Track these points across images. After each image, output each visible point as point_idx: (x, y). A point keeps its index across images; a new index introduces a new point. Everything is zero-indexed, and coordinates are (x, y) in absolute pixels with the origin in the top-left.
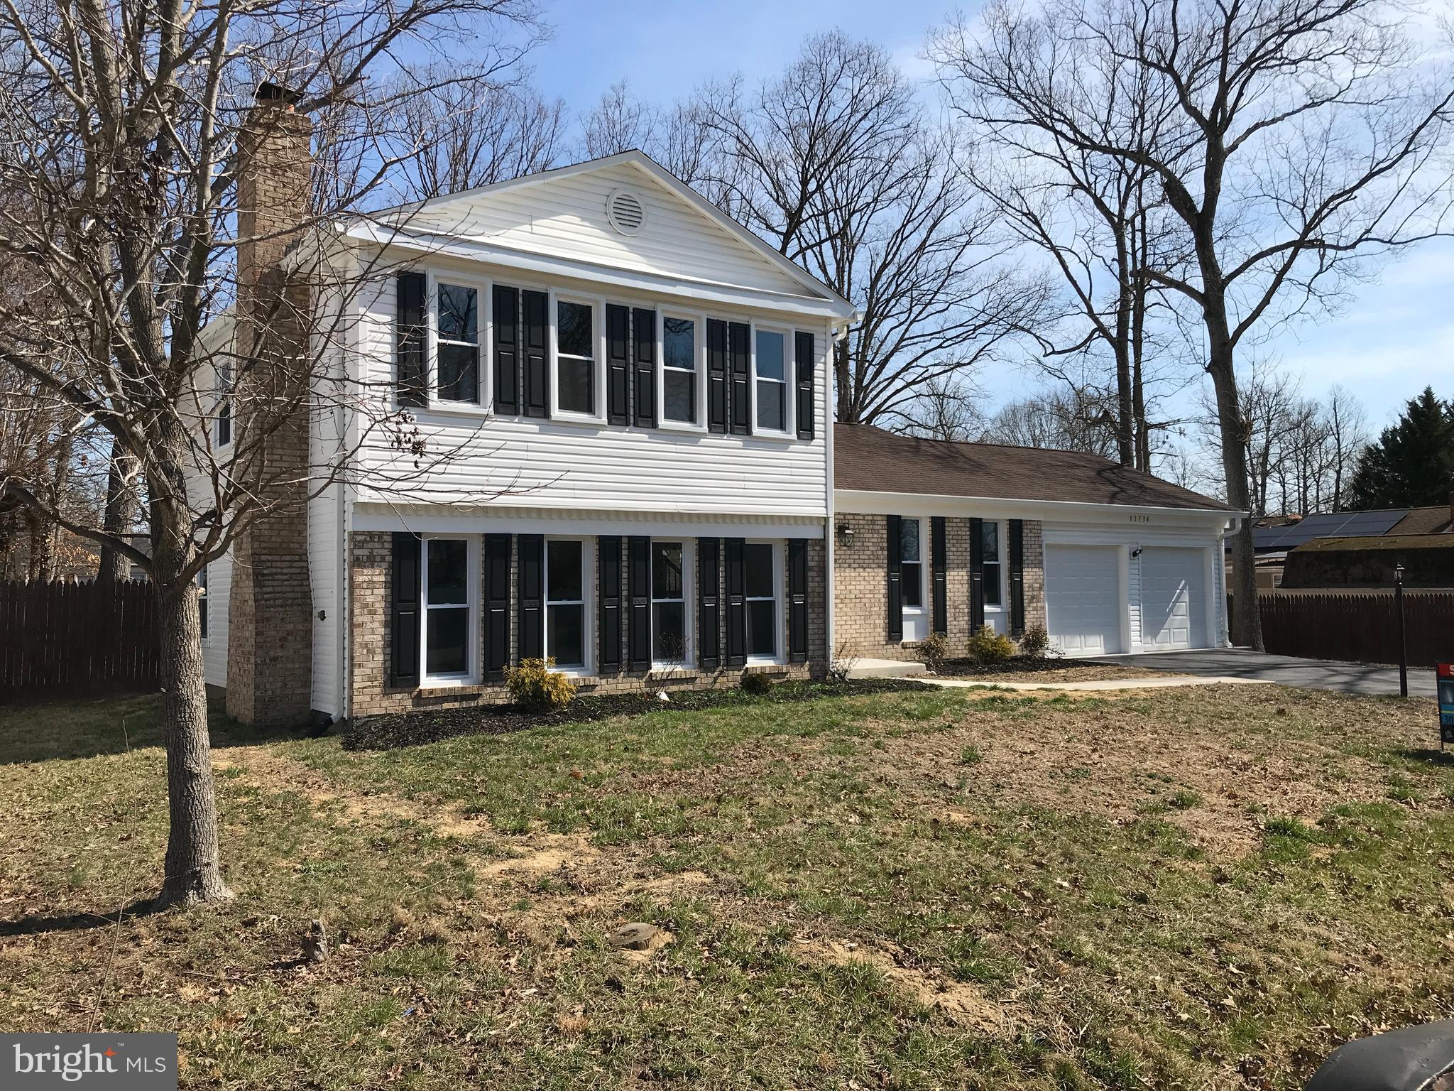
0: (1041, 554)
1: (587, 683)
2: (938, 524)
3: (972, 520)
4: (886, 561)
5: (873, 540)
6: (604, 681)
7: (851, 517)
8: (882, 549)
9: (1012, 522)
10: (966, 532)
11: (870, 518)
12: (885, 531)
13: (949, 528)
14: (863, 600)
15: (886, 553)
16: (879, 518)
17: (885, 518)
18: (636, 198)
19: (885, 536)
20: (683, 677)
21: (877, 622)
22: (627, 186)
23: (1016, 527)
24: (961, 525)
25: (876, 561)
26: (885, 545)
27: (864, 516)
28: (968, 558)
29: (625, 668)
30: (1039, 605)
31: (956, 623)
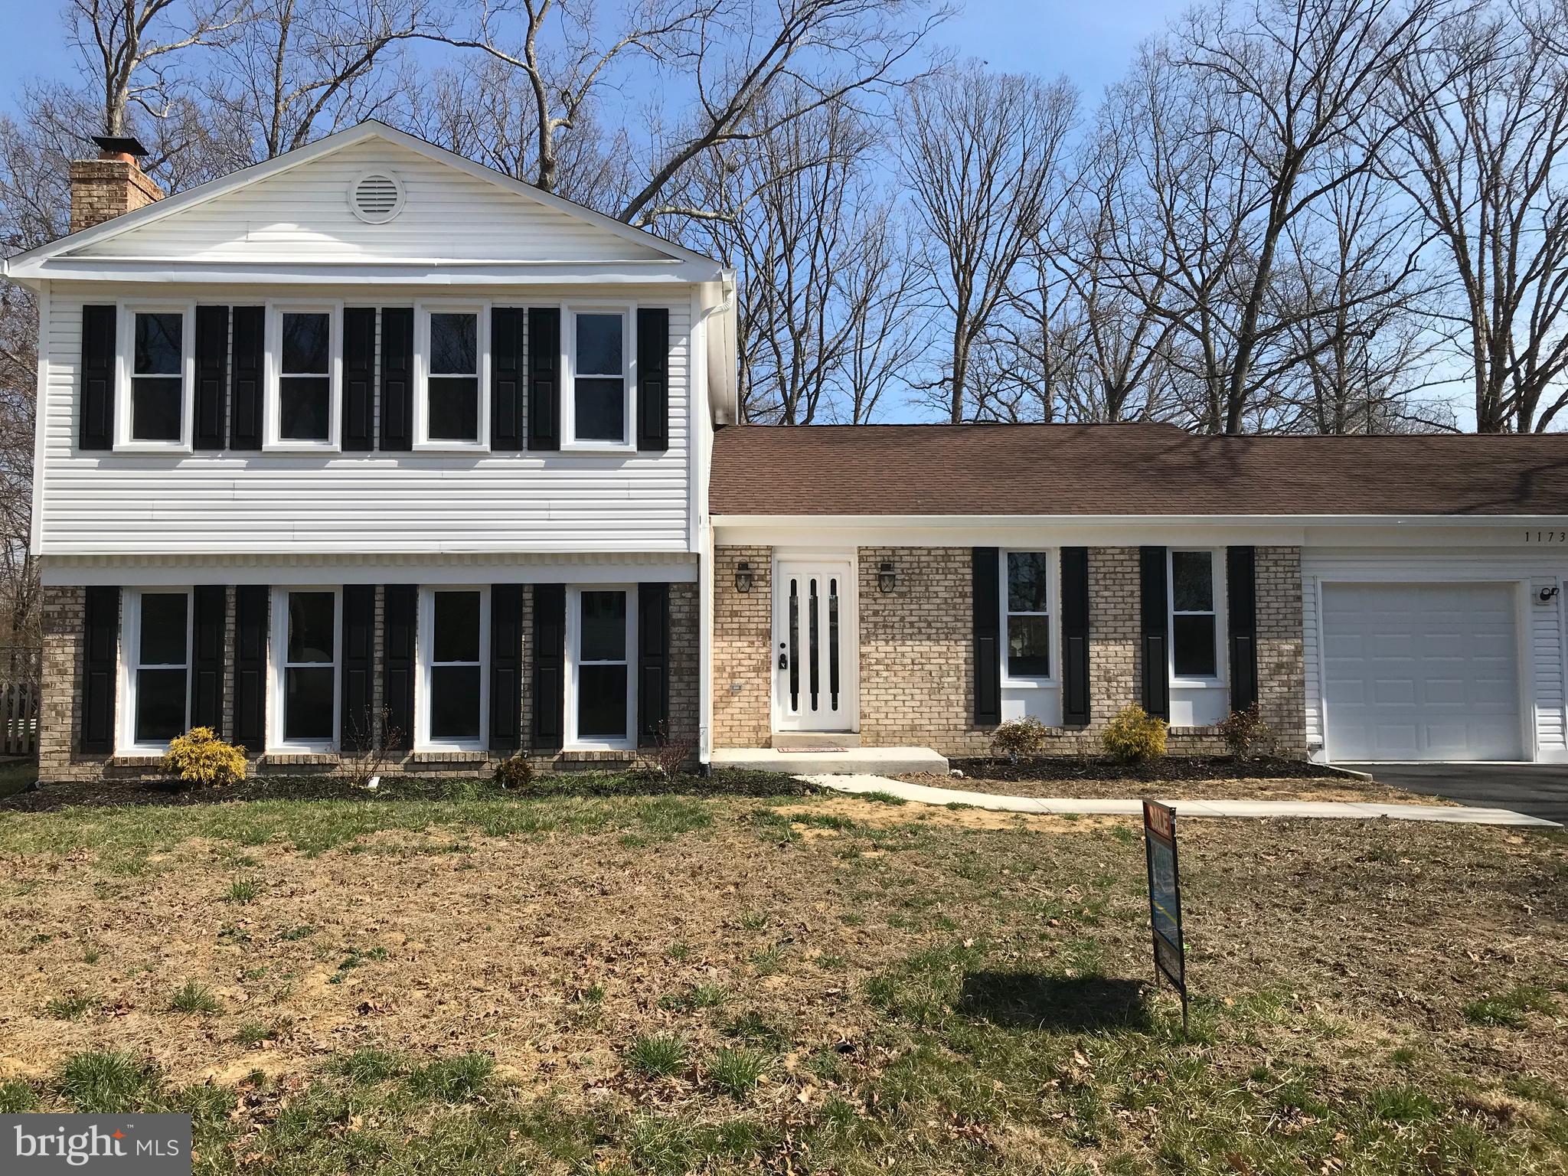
0: (1299, 598)
1: (322, 761)
2: (1075, 560)
3: (1144, 550)
4: (970, 613)
5: (946, 583)
6: (346, 761)
7: (906, 552)
8: (963, 595)
9: (1232, 551)
10: (1132, 569)
11: (942, 552)
12: (969, 571)
13: (1093, 564)
14: (927, 667)
15: (970, 601)
16: (960, 552)
17: (970, 552)
18: (389, 177)
19: (969, 577)
20: (461, 760)
21: (952, 697)
22: (377, 165)
23: (1242, 560)
24: (1122, 557)
25: (953, 612)
26: (969, 589)
27: (929, 550)
28: (1137, 606)
29: (377, 746)
30: (1294, 677)
31: (1110, 702)
